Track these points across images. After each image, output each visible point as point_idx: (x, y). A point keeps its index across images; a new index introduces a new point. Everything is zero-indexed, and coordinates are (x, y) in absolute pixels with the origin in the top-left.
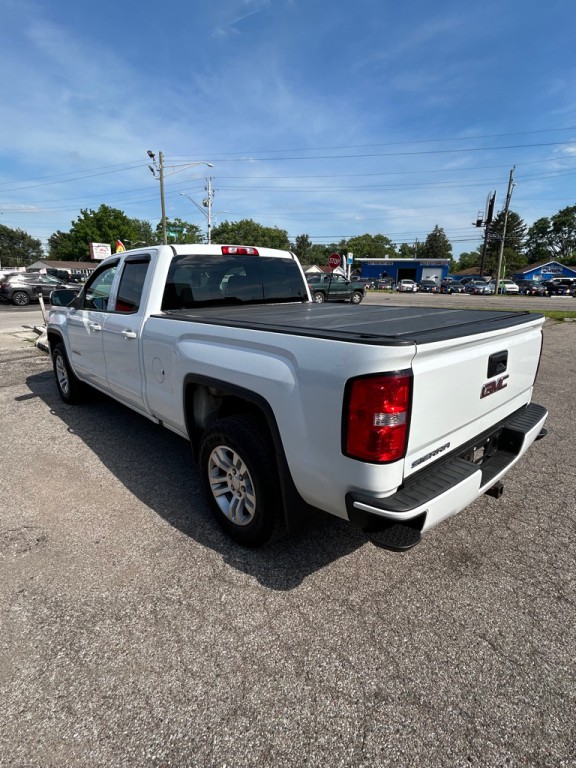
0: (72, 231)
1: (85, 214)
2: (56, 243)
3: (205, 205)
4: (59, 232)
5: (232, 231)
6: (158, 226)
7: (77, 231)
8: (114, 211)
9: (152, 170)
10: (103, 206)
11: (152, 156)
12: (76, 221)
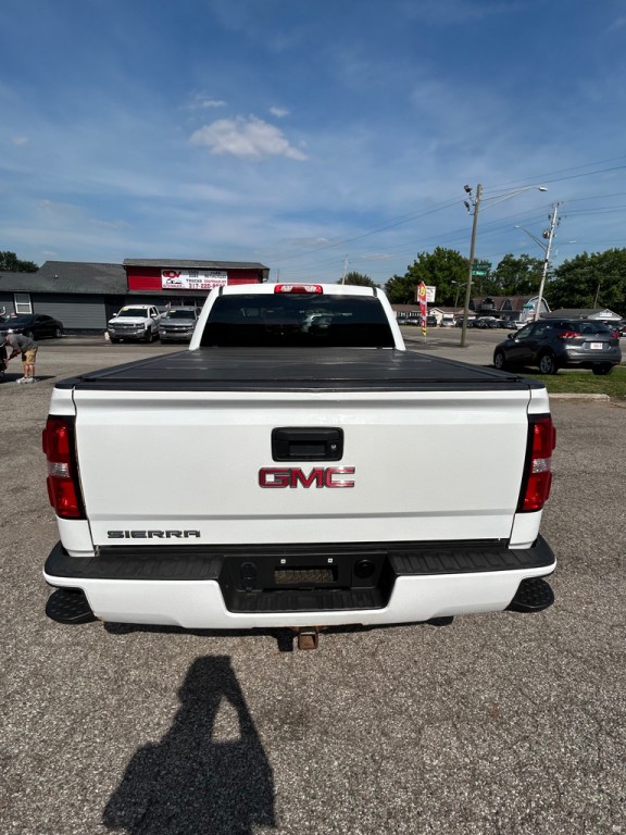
0: (406, 275)
1: (421, 257)
2: (392, 288)
3: (546, 236)
4: (395, 277)
5: (591, 264)
6: (500, 265)
7: (411, 276)
8: (450, 252)
9: (467, 206)
10: (438, 249)
11: (468, 190)
12: (412, 266)
